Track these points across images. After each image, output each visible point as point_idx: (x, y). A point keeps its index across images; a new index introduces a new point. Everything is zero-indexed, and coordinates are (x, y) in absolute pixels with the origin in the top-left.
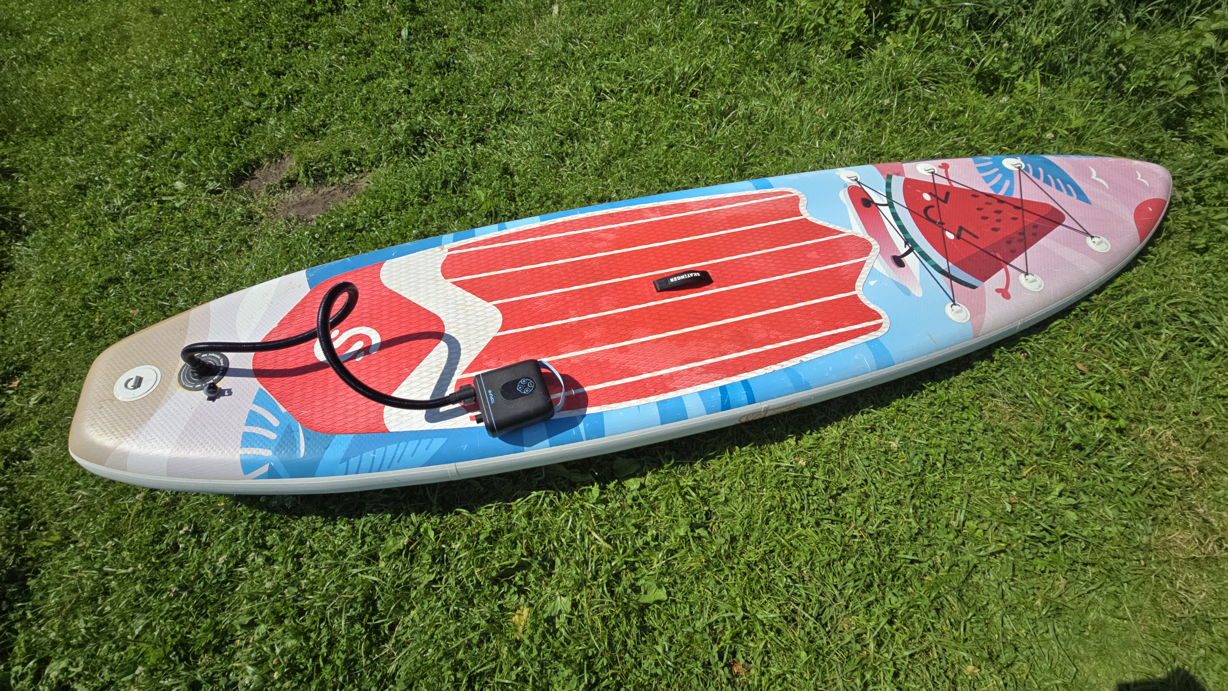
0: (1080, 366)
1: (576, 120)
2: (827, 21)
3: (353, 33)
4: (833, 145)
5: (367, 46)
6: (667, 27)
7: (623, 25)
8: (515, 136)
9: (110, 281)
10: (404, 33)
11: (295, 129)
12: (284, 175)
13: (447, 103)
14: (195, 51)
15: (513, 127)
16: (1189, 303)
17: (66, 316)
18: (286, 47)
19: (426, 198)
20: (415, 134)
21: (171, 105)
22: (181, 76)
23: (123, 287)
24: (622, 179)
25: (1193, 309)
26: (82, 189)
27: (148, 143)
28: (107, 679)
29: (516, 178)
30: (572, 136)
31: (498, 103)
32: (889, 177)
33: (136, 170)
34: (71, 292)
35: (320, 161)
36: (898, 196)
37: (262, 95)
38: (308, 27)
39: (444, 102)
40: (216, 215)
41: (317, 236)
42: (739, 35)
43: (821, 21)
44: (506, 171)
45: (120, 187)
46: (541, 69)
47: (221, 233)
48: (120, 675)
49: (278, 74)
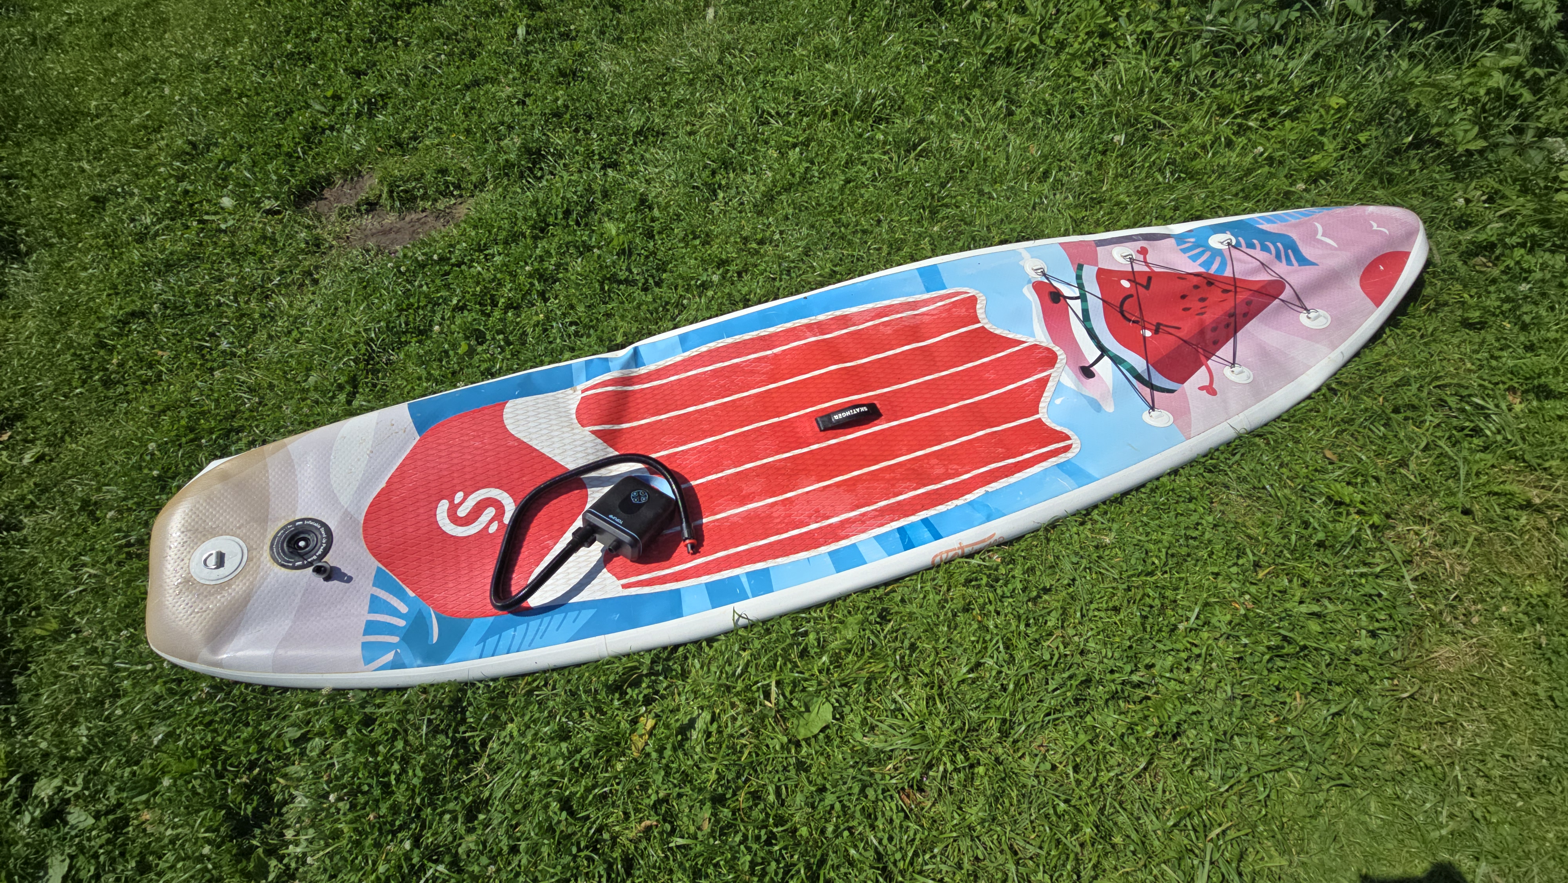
0: (1329, 454)
1: (732, 146)
2: (1042, 41)
3: (454, 28)
4: (1045, 188)
5: (473, 45)
6: (848, 41)
7: (794, 37)
8: (656, 163)
9: (133, 314)
10: (521, 31)
11: (378, 140)
12: (363, 196)
13: (572, 118)
14: (252, 40)
15: (653, 150)
16: (1459, 385)
17: (75, 354)
18: (370, 41)
19: (542, 230)
20: (529, 151)
21: (219, 104)
22: (233, 70)
23: (149, 323)
24: (786, 218)
25: (1463, 392)
26: (100, 201)
27: (188, 148)
28: (113, 801)
29: (656, 213)
30: (726, 164)
31: (635, 122)
33: (172, 181)
34: (81, 326)
35: (408, 180)
37: (337, 97)
38: (398, 18)
39: (568, 116)
40: (274, 241)
41: (403, 269)
42: (935, 55)
43: (1035, 40)
44: (643, 202)
45: (150, 201)
46: (691, 83)
47: (279, 262)
48: (131, 794)
49: (358, 74)
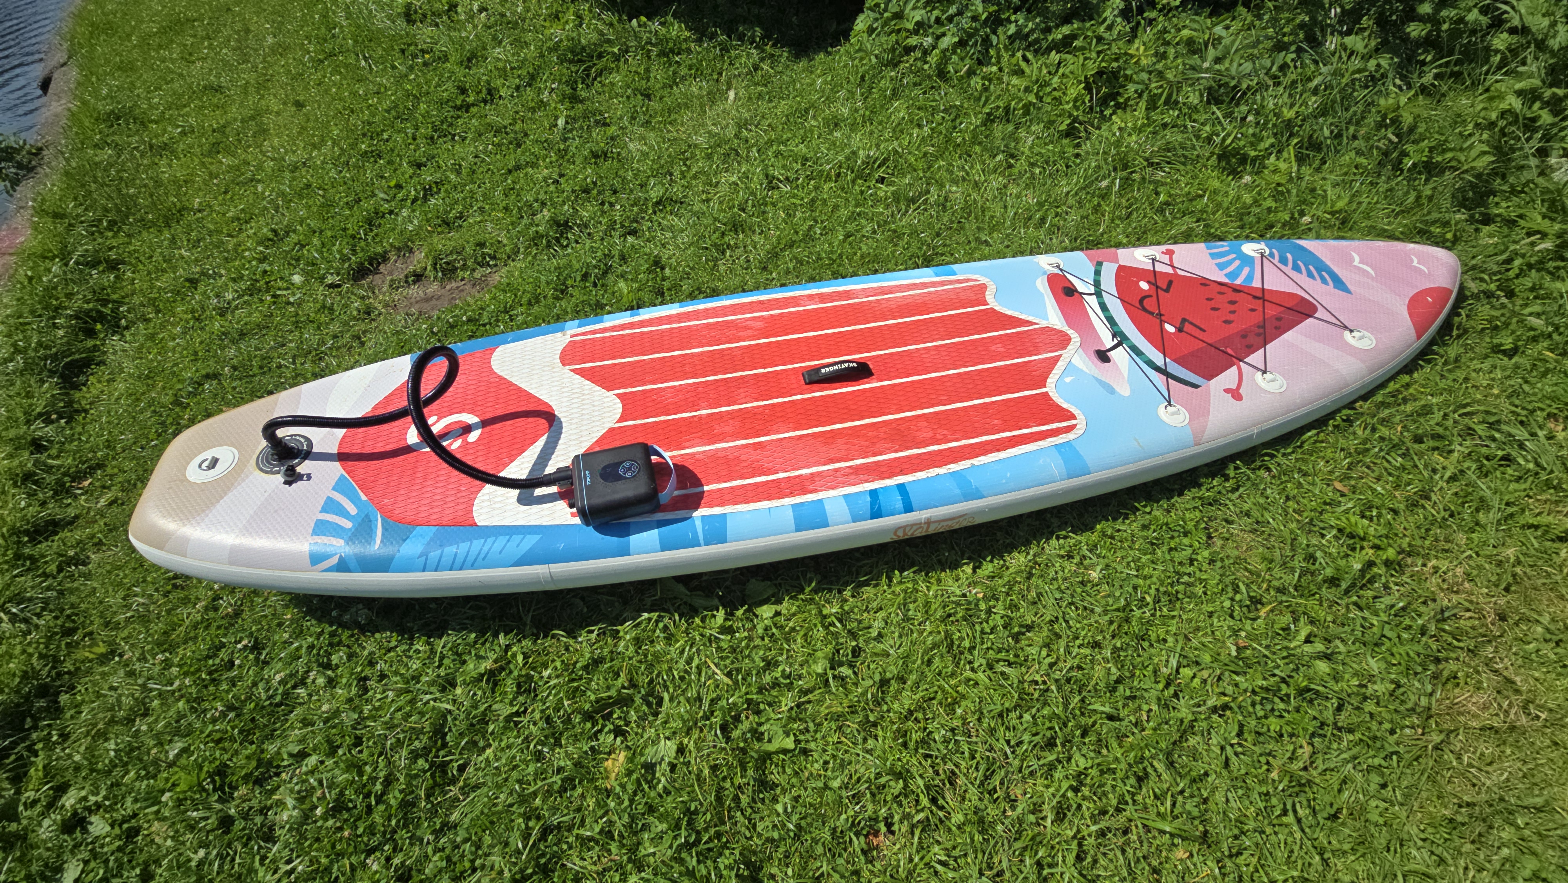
0: (1338, 486)
1: (743, 210)
2: (1040, 99)
3: (506, 123)
4: (1042, 233)
5: (519, 136)
6: (856, 111)
7: (807, 111)
8: (671, 228)
9: (208, 376)
10: (561, 122)
11: (428, 220)
12: (411, 268)
13: (599, 193)
14: (334, 143)
15: (669, 217)
16: (1487, 413)
17: (154, 412)
18: (432, 138)
19: (562, 292)
20: (558, 224)
21: (301, 196)
22: (315, 168)
23: (220, 383)
24: (788, 272)
25: (1492, 419)
26: (193, 282)
27: (270, 235)
28: (129, 811)
29: (667, 271)
30: (736, 227)
31: (655, 194)
32: (1100, 264)
33: (254, 263)
34: (164, 388)
35: (451, 253)
36: (1109, 283)
37: (399, 186)
38: (459, 117)
39: (595, 192)
40: (331, 310)
41: (435, 330)
42: (938, 118)
43: (1032, 98)
44: (657, 263)
45: (234, 280)
46: (709, 157)
47: (334, 328)
48: (144, 804)
49: (419, 166)
